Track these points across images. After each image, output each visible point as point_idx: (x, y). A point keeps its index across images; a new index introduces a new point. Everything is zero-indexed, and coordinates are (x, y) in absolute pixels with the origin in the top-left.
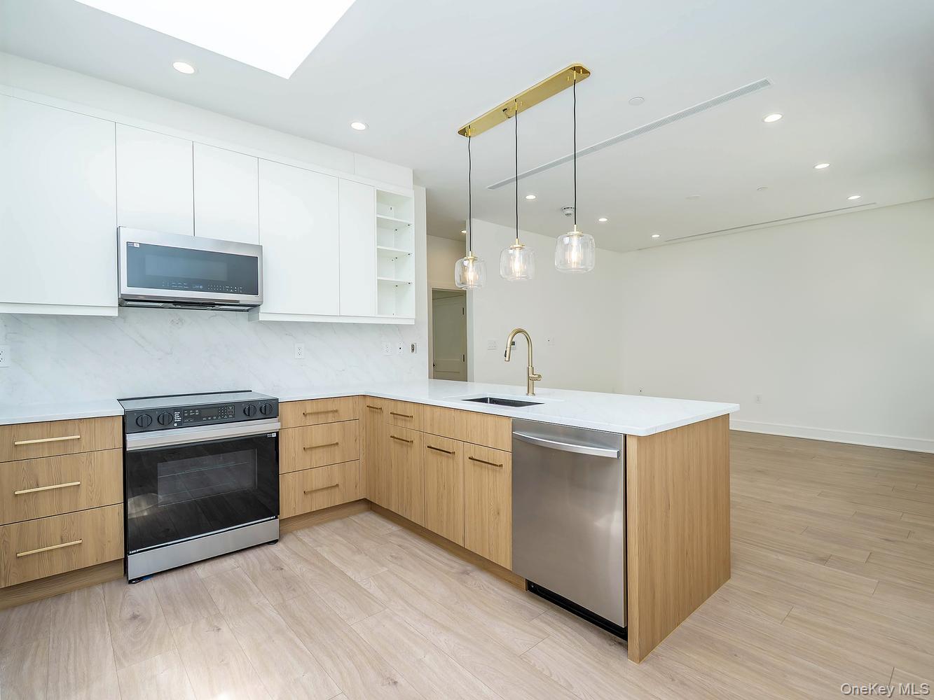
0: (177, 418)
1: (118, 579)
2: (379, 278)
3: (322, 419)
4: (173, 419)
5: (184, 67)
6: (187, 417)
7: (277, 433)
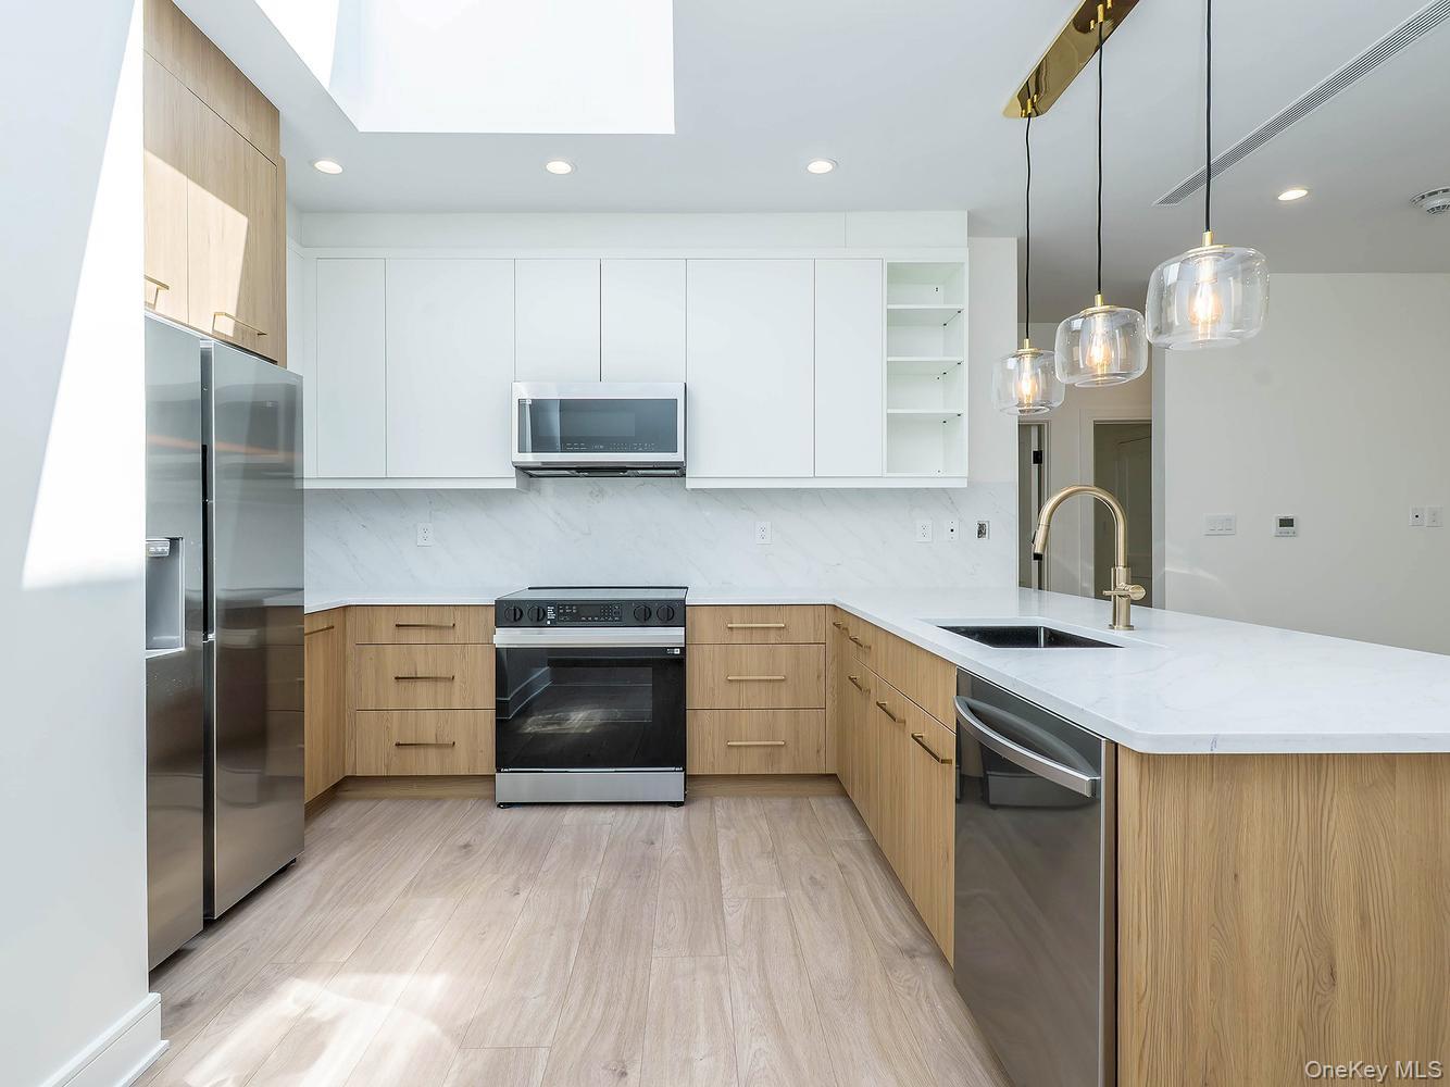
0: (551, 614)
1: (486, 798)
2: (889, 411)
3: (757, 638)
4: (545, 614)
5: (559, 167)
6: (564, 614)
7: (683, 650)
